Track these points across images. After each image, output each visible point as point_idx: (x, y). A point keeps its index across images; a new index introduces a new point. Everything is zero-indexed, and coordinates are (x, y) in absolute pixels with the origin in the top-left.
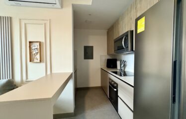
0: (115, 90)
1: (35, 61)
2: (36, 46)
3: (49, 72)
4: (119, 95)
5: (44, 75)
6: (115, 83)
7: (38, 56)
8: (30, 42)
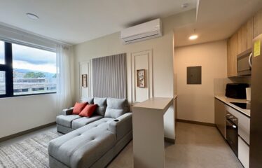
0: (234, 127)
1: (141, 86)
2: (142, 73)
3: (151, 96)
4: (239, 133)
5: (148, 98)
6: (235, 117)
7: (143, 82)
8: (138, 71)
